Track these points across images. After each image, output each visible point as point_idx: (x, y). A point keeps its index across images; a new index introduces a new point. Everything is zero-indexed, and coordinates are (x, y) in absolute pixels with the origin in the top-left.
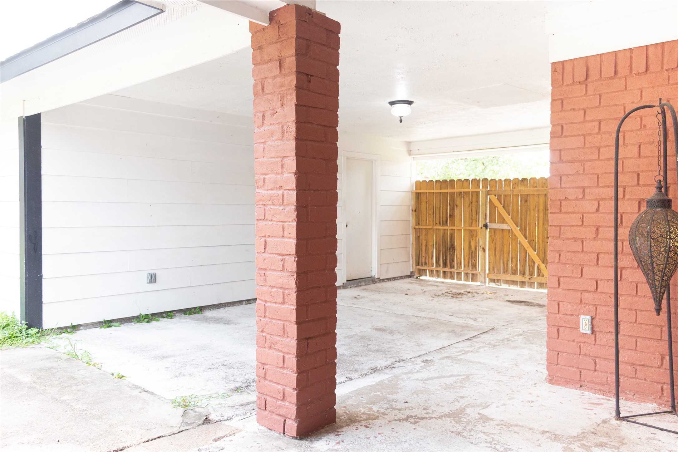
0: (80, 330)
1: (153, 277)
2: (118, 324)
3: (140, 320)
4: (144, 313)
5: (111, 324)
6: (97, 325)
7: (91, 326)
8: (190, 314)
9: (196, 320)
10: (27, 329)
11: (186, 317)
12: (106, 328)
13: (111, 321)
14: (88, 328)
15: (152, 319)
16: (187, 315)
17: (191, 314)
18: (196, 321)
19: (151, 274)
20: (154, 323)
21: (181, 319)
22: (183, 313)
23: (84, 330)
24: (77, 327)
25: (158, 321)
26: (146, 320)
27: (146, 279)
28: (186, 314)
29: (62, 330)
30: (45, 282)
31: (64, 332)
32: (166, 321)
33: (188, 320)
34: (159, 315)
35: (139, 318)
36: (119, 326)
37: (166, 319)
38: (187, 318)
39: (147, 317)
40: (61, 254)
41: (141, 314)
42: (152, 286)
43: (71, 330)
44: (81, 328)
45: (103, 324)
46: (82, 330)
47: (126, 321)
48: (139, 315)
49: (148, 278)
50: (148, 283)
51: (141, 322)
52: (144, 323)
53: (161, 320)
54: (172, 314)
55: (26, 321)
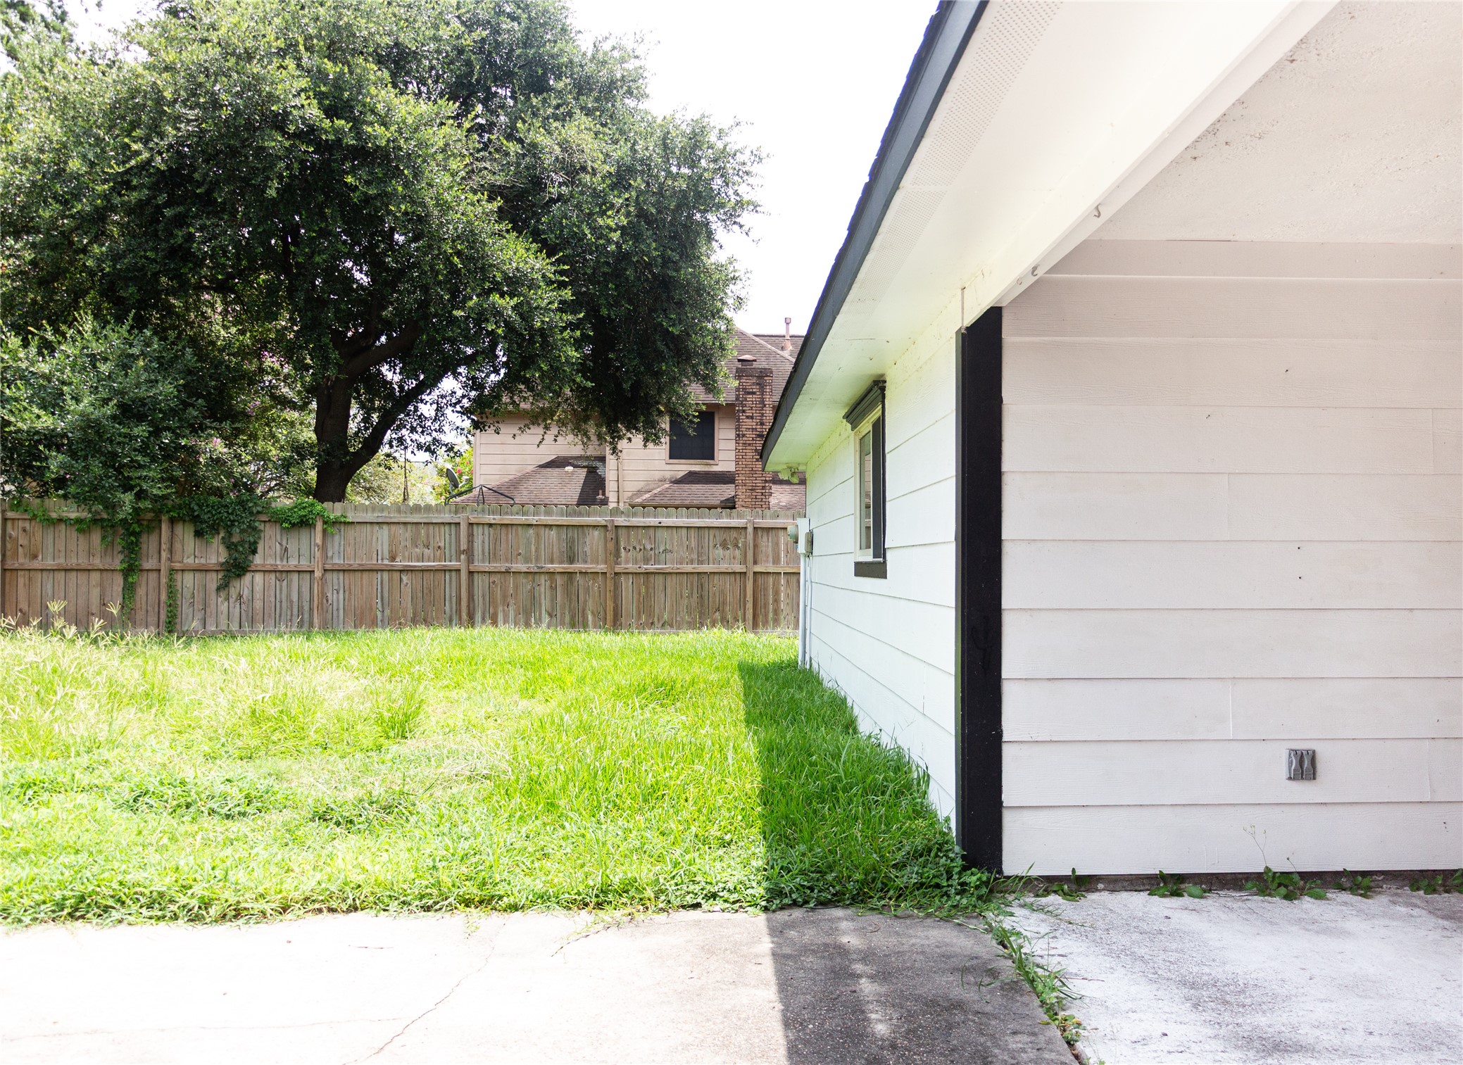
0: (1097, 890)
1: (1306, 764)
2: (1196, 890)
3: (1267, 888)
4: (1279, 866)
5: (1183, 886)
6: (1144, 885)
7: (1126, 884)
8: (1432, 890)
9: (1443, 918)
10: (964, 869)
11: (1414, 900)
12: (1164, 896)
13: (1180, 879)
14: (1117, 888)
15: (1303, 889)
16: (1421, 893)
17: (1434, 891)
18: (1441, 922)
19: (1299, 753)
20: (1307, 904)
21: (1394, 903)
22: (1406, 882)
23: (1107, 893)
24: (1090, 883)
25: (1319, 897)
26: (1283, 890)
27: (1282, 767)
28: (1418, 889)
29: (1051, 884)
30: (1009, 755)
31: (1055, 892)
32: (1345, 904)
33: (1416, 912)
34: (1329, 879)
35: (1266, 881)
36: (1202, 897)
37: (1346, 896)
38: (1418, 902)
39: (1286, 882)
40: (1049, 679)
41: (1268, 869)
42: (1303, 791)
43: (1074, 887)
44: (1101, 886)
45: (1158, 884)
46: (1102, 893)
47: (1225, 884)
48: (1262, 870)
49: (1290, 763)
50: (1290, 778)
51: (1270, 895)
52: (1277, 899)
53: (1329, 895)
54: (1366, 881)
55: (964, 848)
